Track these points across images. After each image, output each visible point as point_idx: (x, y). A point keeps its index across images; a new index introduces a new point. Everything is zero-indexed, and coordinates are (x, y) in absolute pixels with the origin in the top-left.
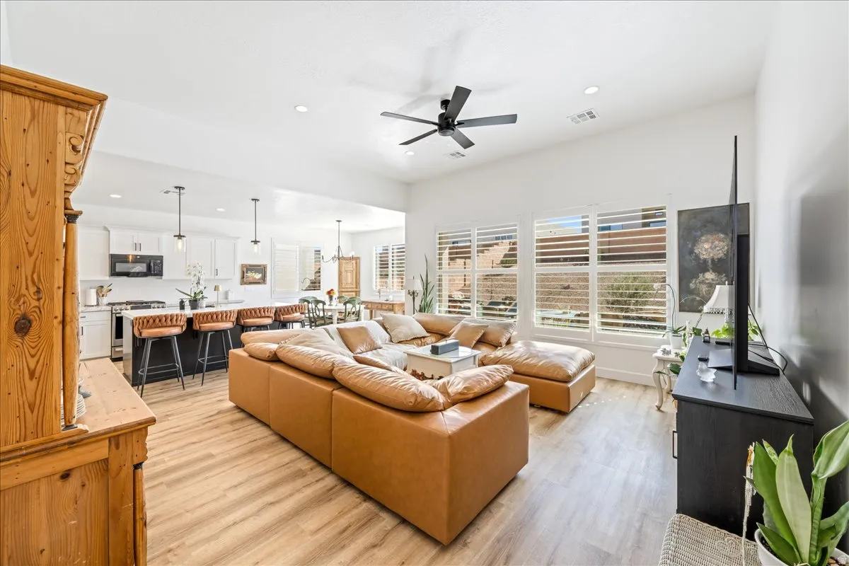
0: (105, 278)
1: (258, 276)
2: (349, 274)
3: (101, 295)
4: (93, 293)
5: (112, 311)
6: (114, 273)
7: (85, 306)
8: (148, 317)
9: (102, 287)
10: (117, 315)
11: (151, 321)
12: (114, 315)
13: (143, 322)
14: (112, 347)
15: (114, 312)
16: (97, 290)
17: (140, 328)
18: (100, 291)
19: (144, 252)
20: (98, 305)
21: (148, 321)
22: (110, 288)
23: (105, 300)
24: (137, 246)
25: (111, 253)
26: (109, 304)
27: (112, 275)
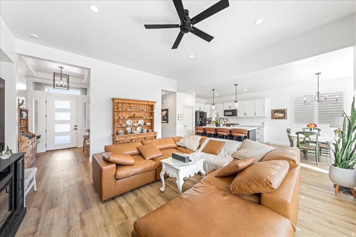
1: (281, 115)
19: (232, 109)
24: (230, 107)
25: (224, 110)
27: (224, 116)
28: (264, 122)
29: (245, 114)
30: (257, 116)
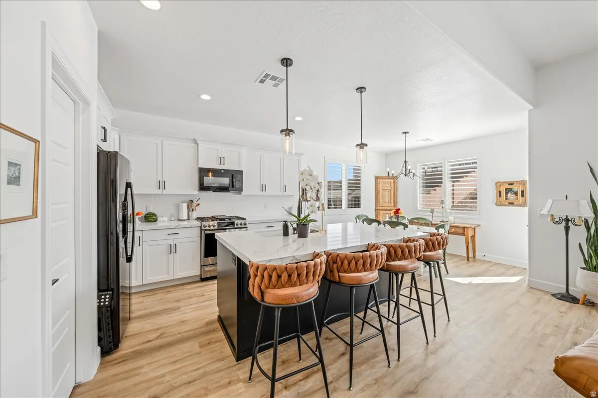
0: (194, 192)
2: (387, 193)
3: (191, 210)
4: (185, 206)
5: (201, 227)
6: (203, 188)
7: (178, 220)
8: (280, 267)
9: (192, 201)
10: (207, 232)
11: (285, 276)
12: (203, 232)
13: (270, 277)
14: (201, 266)
15: (203, 228)
16: (188, 205)
17: (263, 287)
18: (191, 205)
19: (227, 166)
20: (188, 219)
21: (279, 277)
22: (198, 202)
23: (195, 215)
24: (221, 160)
25: (199, 167)
26: (198, 219)
29: (263, 187)
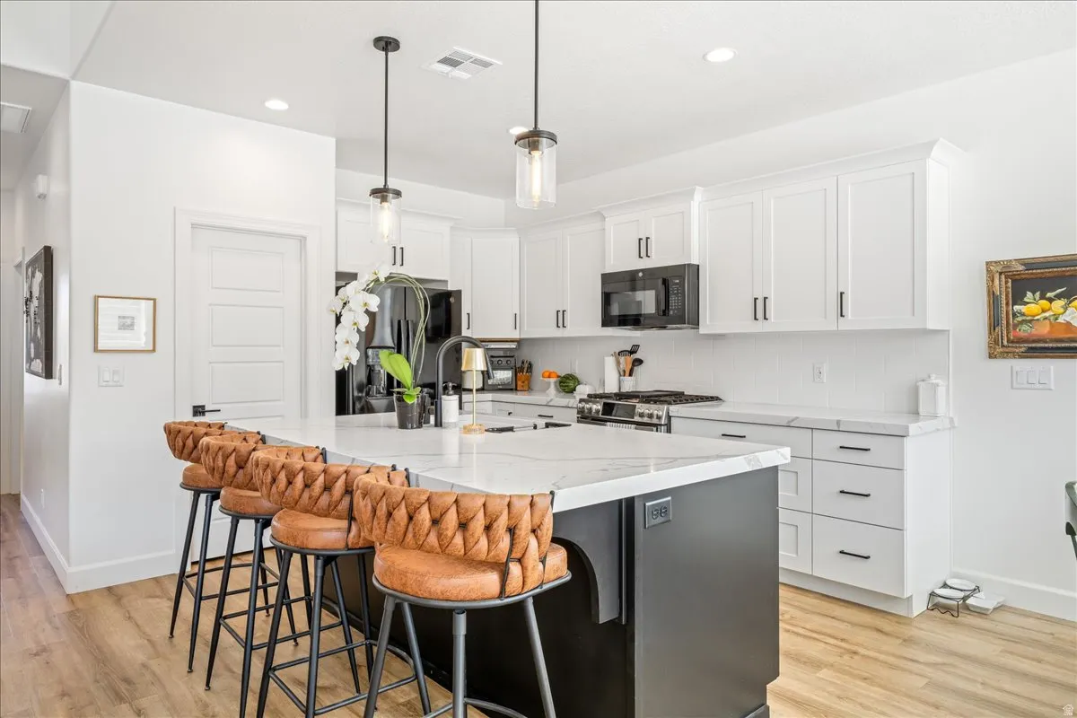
6: (606, 319)
19: (657, 260)
24: (643, 245)
25: (604, 272)
27: (605, 324)
28: (921, 385)
29: (760, 308)
30: (852, 322)
